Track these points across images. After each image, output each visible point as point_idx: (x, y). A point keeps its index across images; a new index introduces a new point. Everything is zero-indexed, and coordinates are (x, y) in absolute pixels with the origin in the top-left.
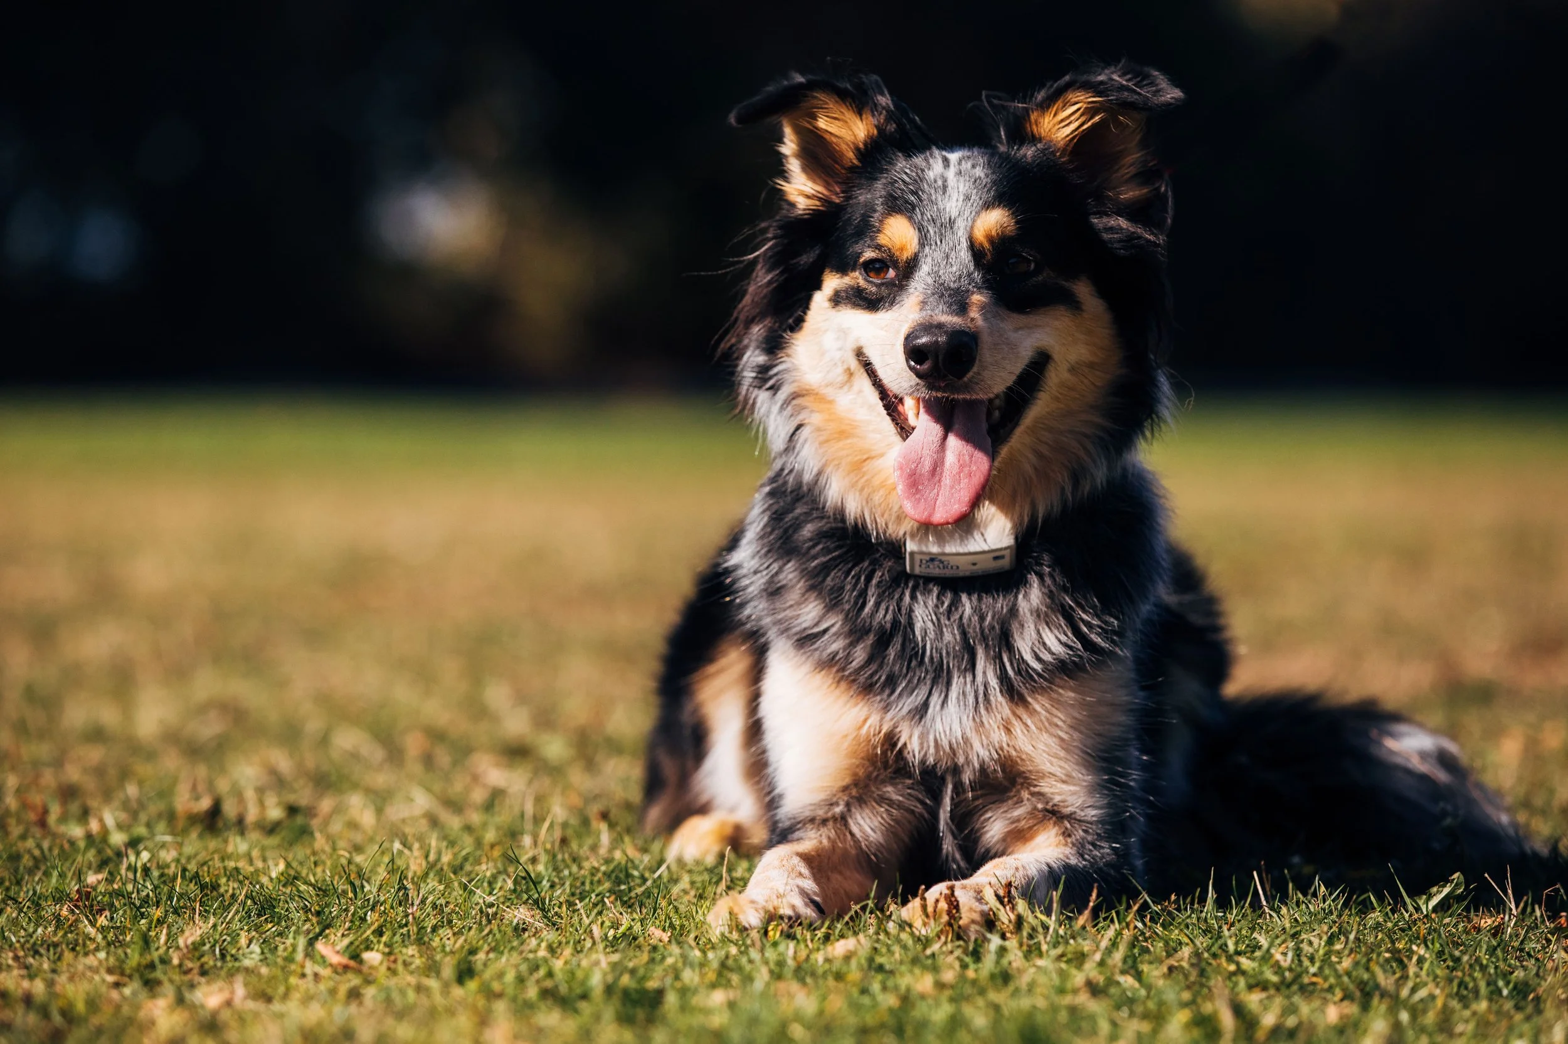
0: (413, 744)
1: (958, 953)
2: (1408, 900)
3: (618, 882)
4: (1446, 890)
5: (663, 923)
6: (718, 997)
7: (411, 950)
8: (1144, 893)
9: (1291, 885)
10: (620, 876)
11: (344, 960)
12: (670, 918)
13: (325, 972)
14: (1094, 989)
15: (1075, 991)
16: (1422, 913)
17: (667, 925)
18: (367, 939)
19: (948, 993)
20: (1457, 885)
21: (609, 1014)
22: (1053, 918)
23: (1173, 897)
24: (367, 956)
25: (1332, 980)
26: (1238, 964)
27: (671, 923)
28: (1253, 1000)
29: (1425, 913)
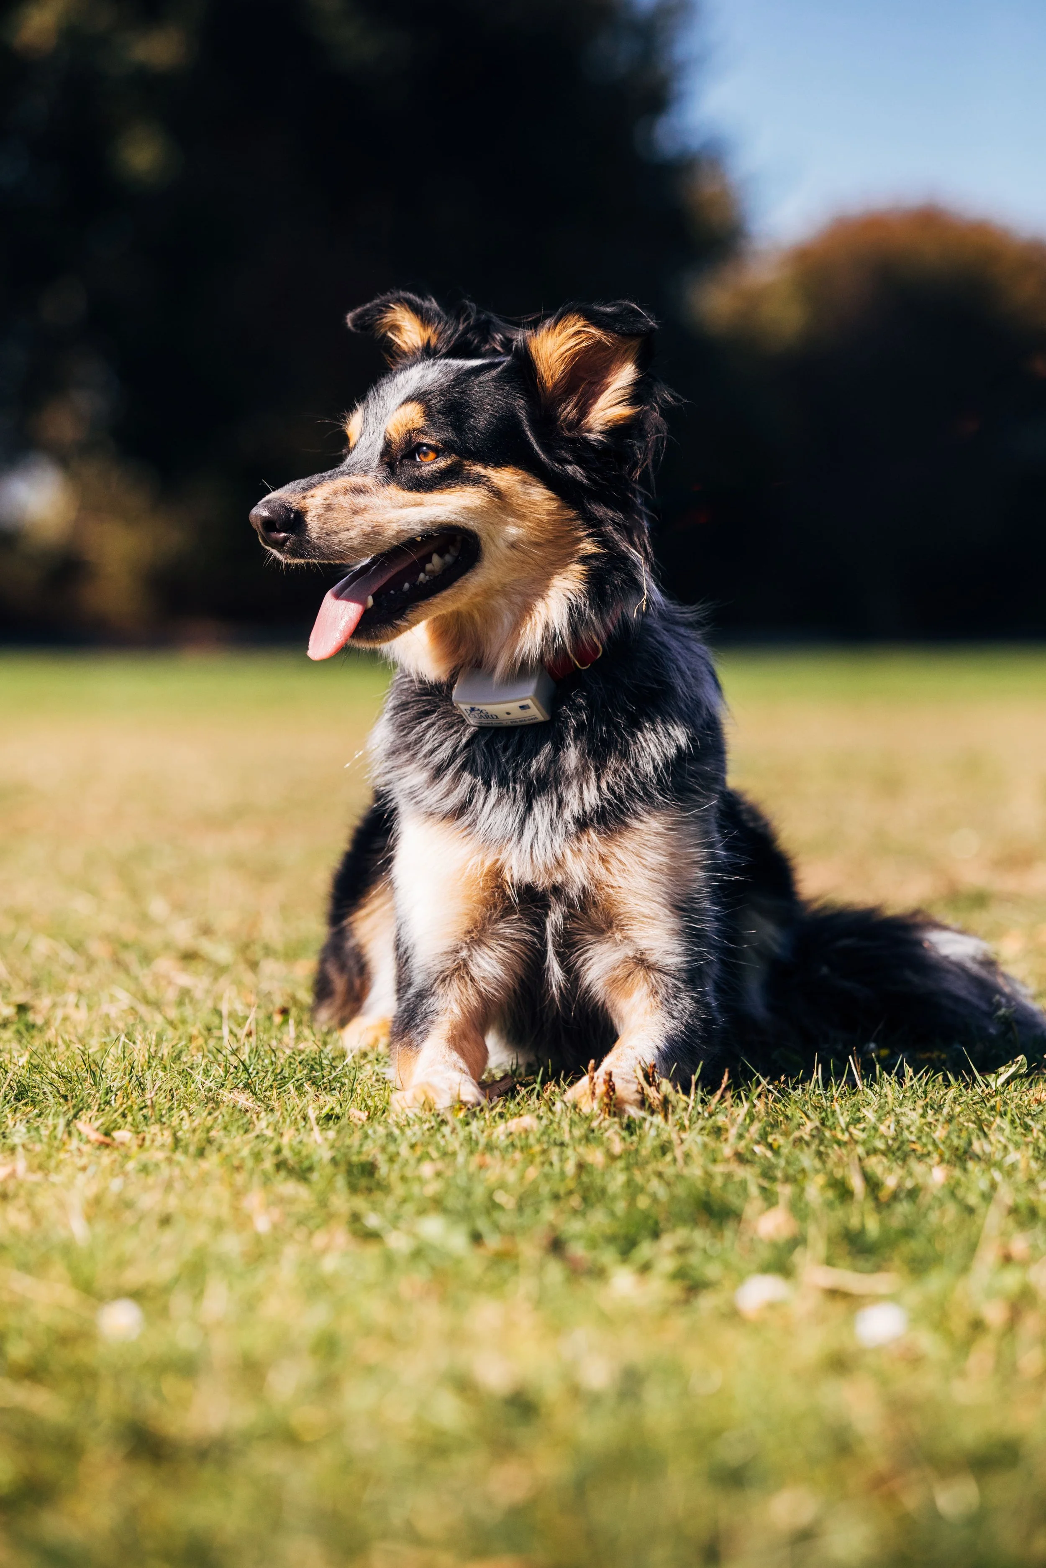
0: (98, 949)
1: (617, 1126)
2: (979, 1078)
3: (312, 1069)
4: (1012, 1070)
5: (359, 1105)
6: (427, 1169)
7: (155, 1129)
8: (758, 1074)
9: (878, 1066)
10: (313, 1065)
11: (102, 1138)
12: (365, 1100)
13: (86, 1148)
14: (741, 1158)
15: (727, 1160)
16: (991, 1088)
17: (363, 1106)
18: (115, 1120)
19: (621, 1164)
20: (1021, 1065)
21: (341, 1182)
22: (692, 1097)
23: (783, 1078)
24: (116, 1134)
25: (930, 1148)
26: (851, 1134)
27: (366, 1105)
28: (876, 1165)
29: (994, 1089)
